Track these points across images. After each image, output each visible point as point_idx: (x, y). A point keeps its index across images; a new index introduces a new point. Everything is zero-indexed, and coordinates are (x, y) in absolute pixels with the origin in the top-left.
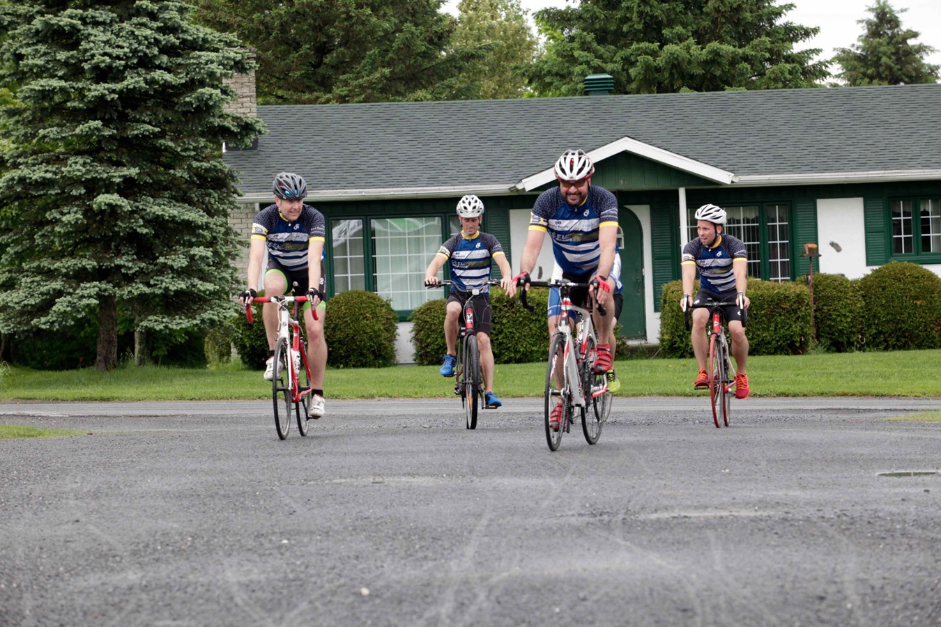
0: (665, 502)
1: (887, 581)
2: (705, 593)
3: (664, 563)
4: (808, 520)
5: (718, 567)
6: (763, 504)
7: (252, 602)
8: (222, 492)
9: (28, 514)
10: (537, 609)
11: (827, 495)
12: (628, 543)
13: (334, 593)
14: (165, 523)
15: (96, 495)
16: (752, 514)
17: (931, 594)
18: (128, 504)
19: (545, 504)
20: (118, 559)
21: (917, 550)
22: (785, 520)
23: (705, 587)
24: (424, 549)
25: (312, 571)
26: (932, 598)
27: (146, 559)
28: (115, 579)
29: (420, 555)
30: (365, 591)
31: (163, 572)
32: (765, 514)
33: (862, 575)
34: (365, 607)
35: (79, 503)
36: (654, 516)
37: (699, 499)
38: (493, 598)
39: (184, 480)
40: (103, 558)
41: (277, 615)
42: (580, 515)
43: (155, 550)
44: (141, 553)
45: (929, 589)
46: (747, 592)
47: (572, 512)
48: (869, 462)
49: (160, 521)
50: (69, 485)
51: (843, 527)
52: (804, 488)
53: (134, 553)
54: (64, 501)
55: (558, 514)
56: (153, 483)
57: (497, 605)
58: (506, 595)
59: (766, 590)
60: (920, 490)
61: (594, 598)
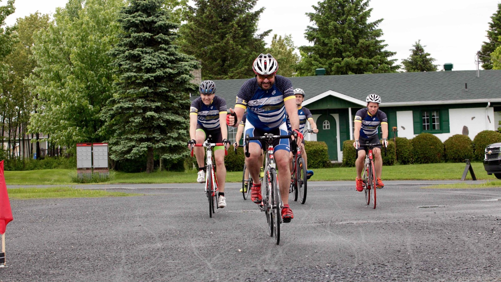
0: (345, 218)
1: (421, 245)
2: (359, 250)
3: (344, 240)
4: (394, 223)
5: (363, 241)
6: (379, 218)
7: (200, 254)
8: (190, 215)
9: (123, 223)
10: (300, 256)
11: (401, 215)
12: (332, 233)
13: (229, 251)
14: (170, 226)
15: (146, 216)
16: (375, 222)
17: (436, 249)
18: (157, 220)
19: (302, 219)
20: (154, 239)
21: (432, 234)
22: (386, 224)
23: (358, 248)
24: (260, 235)
25: (221, 243)
26: (437, 250)
27: (164, 239)
28: (153, 246)
29: (259, 237)
30: (240, 250)
31: (170, 243)
32: (380, 222)
33: (413, 243)
34: (240, 256)
35: (140, 219)
36: (341, 223)
37: (356, 216)
38: (284, 252)
39: (177, 211)
40: (149, 239)
41: (209, 259)
42: (315, 223)
43: (167, 236)
44: (162, 237)
45: (436, 247)
46: (373, 249)
47: (312, 222)
48: (415, 203)
49: (168, 226)
50: (137, 213)
51: (406, 226)
52: (393, 212)
53: (159, 237)
54: (135, 219)
55: (307, 223)
56: (166, 212)
57: (286, 255)
58: (289, 251)
59: (380, 248)
60: (433, 212)
61: (320, 252)
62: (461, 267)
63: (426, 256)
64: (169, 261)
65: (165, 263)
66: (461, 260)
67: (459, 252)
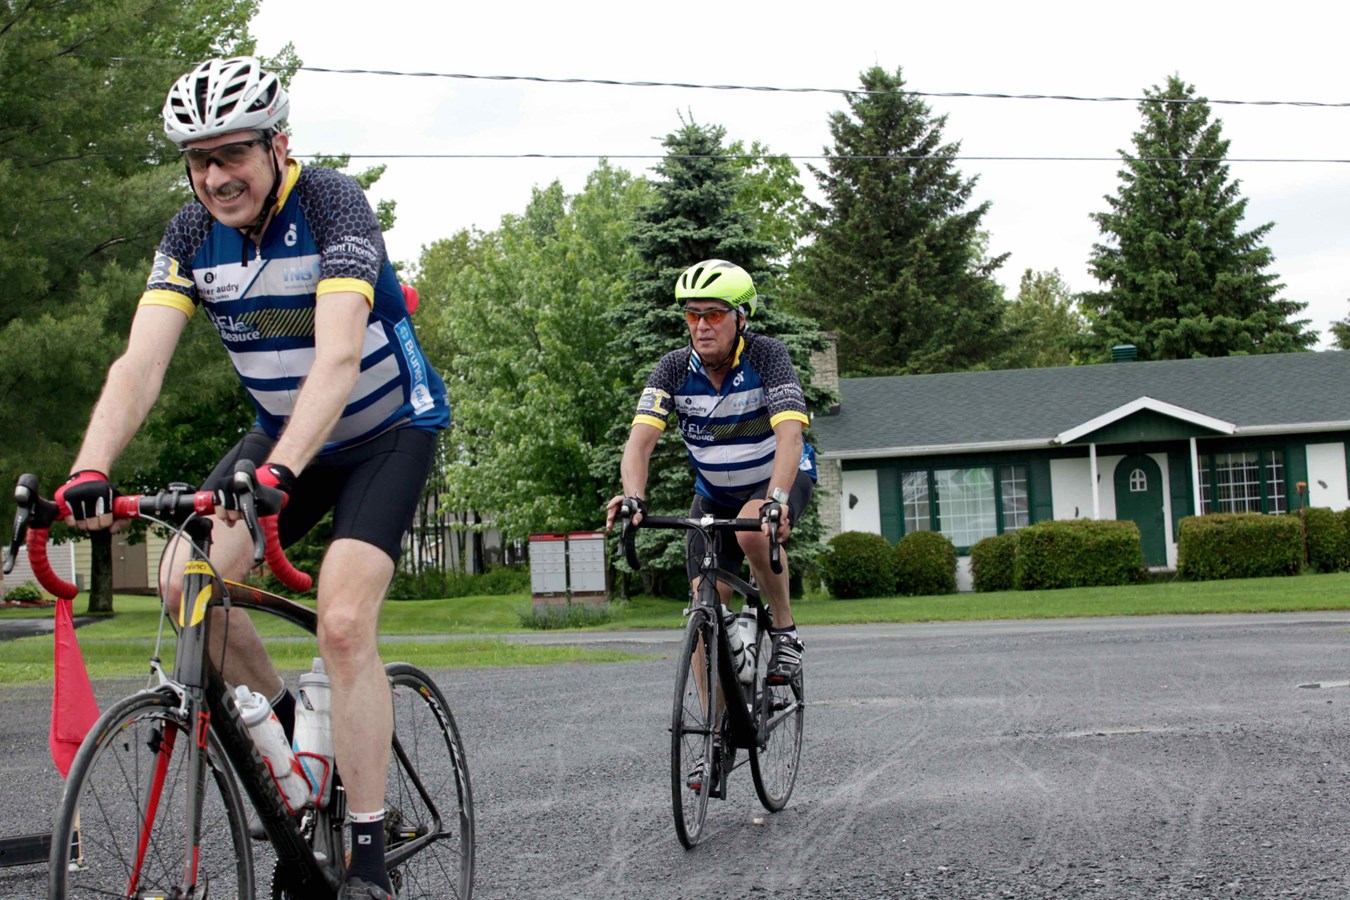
0: (1091, 718)
1: (1237, 802)
2: (1058, 820)
3: (1043, 786)
4: (1205, 736)
5: (1089, 790)
6: (1179, 720)
9: (519, 738)
11: (1239, 709)
12: (1023, 765)
14: (626, 747)
15: (594, 719)
16: (1162, 730)
17: (1271, 814)
18: (613, 728)
19: (982, 723)
20: (550, 785)
21: (1284, 766)
22: (1185, 736)
23: (1062, 812)
26: (1270, 819)
27: (574, 786)
28: (530, 806)
31: (578, 799)
32: (1170, 729)
33: (1218, 796)
35: (572, 727)
36: (1069, 735)
37: (1124, 715)
38: (853, 827)
40: (541, 783)
42: (1005, 734)
43: (589, 776)
44: (579, 778)
45: (1271, 810)
46: (1097, 818)
47: (999, 732)
50: (583, 709)
51: (1232, 742)
52: (1224, 701)
53: (569, 779)
54: (561, 725)
55: (985, 734)
57: (851, 836)
58: (868, 823)
59: (1117, 814)
60: (1323, 701)
61: (950, 826)
62: (1308, 877)
63: (1231, 839)
64: (522, 856)
65: (508, 862)
66: (1321, 850)
67: (1328, 823)
